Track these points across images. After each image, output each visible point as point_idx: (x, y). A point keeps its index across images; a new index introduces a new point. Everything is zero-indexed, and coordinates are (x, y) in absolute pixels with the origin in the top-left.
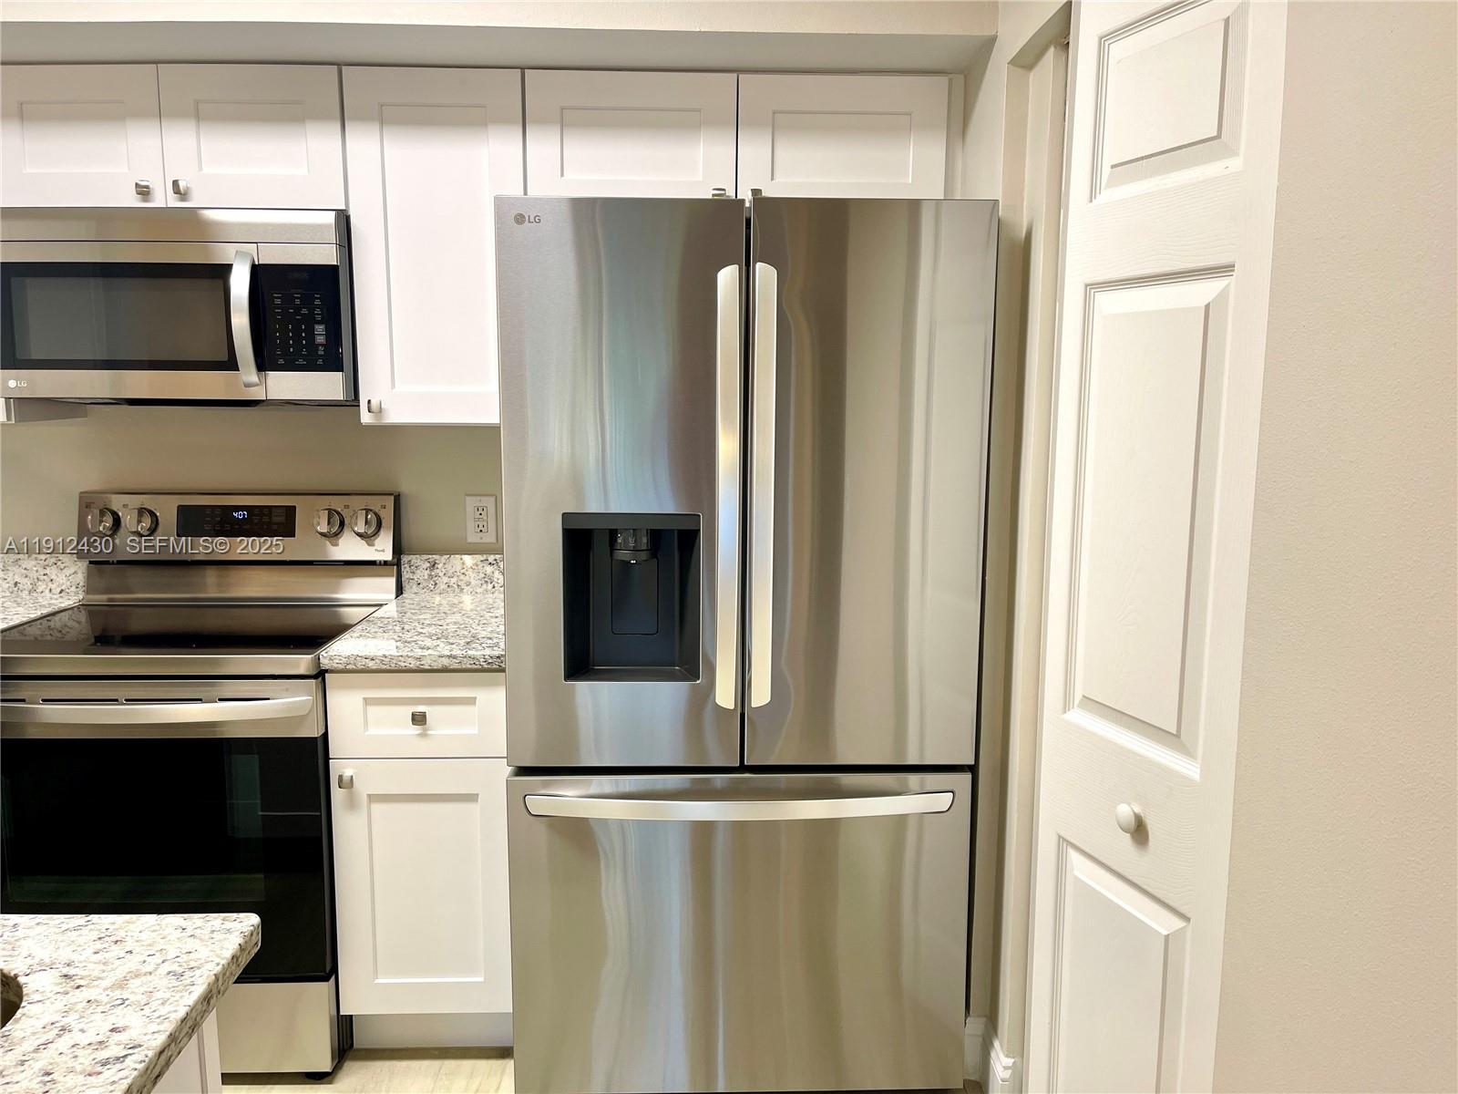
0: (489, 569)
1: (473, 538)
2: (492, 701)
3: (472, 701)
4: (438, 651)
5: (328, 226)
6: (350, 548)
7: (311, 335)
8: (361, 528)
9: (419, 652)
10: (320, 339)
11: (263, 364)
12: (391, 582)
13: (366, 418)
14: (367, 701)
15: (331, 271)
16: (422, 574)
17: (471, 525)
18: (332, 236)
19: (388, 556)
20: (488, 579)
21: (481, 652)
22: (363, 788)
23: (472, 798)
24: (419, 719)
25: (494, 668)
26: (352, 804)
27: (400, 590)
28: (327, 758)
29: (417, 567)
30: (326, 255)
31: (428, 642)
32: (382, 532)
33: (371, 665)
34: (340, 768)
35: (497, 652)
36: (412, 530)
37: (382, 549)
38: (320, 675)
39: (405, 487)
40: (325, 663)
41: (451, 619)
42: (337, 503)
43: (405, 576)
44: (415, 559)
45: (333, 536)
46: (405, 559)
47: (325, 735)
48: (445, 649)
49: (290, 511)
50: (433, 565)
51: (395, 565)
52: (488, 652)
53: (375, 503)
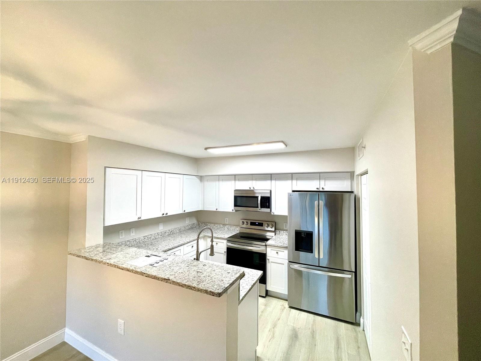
0: (287, 233)
1: (285, 228)
2: (286, 252)
3: (284, 251)
4: (280, 245)
5: (268, 192)
6: (269, 229)
7: (267, 204)
8: (271, 226)
9: (277, 244)
10: (267, 205)
11: (261, 207)
12: (274, 233)
13: (272, 214)
14: (271, 250)
15: (269, 197)
16: (278, 233)
17: (284, 227)
18: (269, 193)
19: (274, 230)
20: (286, 234)
21: (285, 245)
22: (270, 261)
23: (283, 264)
24: (277, 253)
25: (286, 248)
26: (269, 262)
27: (275, 235)
28: (266, 256)
29: (278, 232)
30: (269, 195)
31: (279, 243)
32: (273, 227)
33: (272, 245)
34: (267, 257)
35: (287, 246)
36: (278, 227)
37: (273, 229)
38: (266, 246)
39: (276, 221)
40: (267, 244)
41: (281, 240)
42: (268, 223)
43: (276, 233)
44: (277, 231)
45: (267, 227)
46: (276, 230)
47: (266, 253)
48: (280, 244)
49: (263, 223)
50: (279, 232)
51: (275, 231)
52: (286, 245)
53: (272, 223)
